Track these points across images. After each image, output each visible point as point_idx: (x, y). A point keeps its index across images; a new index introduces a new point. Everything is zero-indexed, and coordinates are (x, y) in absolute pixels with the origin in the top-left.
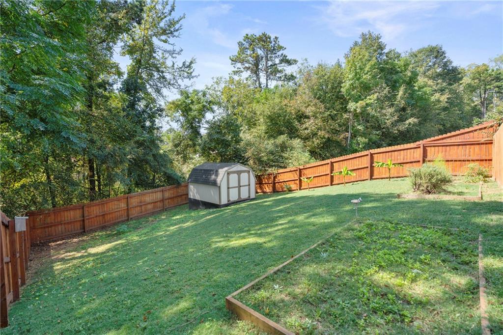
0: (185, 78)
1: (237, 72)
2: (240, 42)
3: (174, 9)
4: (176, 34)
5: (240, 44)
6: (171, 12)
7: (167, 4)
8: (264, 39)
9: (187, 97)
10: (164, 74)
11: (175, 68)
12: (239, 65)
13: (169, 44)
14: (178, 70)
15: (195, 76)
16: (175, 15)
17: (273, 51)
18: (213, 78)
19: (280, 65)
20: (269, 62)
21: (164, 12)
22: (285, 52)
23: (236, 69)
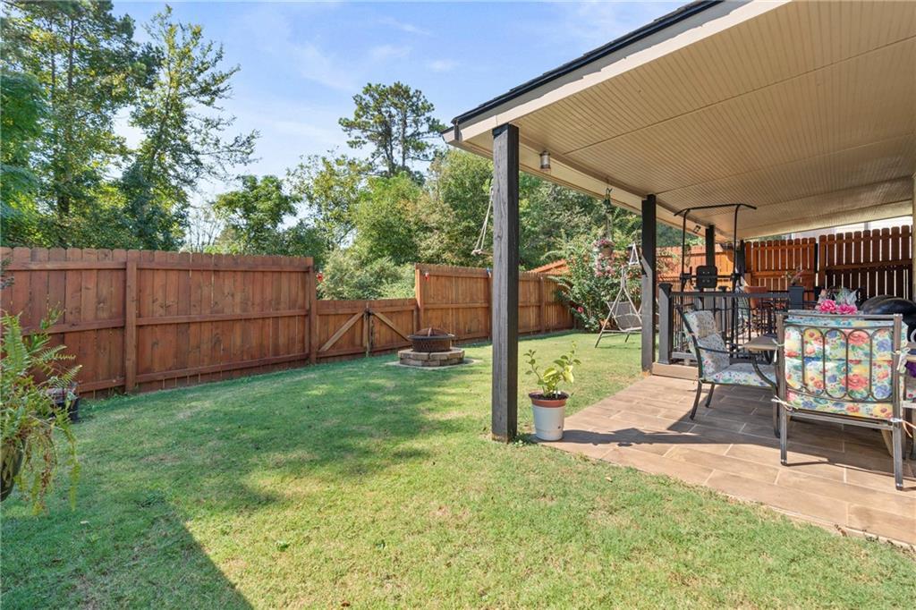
0: (237, 162)
1: (356, 143)
2: (357, 96)
3: (221, 57)
4: (225, 93)
5: (358, 99)
6: (216, 61)
7: (210, 50)
8: (400, 92)
9: (254, 187)
10: (199, 156)
11: (220, 146)
12: (356, 132)
13: (214, 108)
14: (226, 149)
15: (254, 160)
16: (221, 68)
17: (417, 111)
18: (301, 157)
19: (428, 135)
20: (407, 129)
21: (205, 61)
22: (433, 115)
23: (353, 139)
